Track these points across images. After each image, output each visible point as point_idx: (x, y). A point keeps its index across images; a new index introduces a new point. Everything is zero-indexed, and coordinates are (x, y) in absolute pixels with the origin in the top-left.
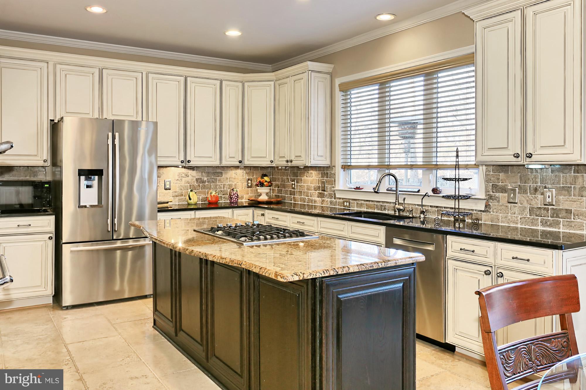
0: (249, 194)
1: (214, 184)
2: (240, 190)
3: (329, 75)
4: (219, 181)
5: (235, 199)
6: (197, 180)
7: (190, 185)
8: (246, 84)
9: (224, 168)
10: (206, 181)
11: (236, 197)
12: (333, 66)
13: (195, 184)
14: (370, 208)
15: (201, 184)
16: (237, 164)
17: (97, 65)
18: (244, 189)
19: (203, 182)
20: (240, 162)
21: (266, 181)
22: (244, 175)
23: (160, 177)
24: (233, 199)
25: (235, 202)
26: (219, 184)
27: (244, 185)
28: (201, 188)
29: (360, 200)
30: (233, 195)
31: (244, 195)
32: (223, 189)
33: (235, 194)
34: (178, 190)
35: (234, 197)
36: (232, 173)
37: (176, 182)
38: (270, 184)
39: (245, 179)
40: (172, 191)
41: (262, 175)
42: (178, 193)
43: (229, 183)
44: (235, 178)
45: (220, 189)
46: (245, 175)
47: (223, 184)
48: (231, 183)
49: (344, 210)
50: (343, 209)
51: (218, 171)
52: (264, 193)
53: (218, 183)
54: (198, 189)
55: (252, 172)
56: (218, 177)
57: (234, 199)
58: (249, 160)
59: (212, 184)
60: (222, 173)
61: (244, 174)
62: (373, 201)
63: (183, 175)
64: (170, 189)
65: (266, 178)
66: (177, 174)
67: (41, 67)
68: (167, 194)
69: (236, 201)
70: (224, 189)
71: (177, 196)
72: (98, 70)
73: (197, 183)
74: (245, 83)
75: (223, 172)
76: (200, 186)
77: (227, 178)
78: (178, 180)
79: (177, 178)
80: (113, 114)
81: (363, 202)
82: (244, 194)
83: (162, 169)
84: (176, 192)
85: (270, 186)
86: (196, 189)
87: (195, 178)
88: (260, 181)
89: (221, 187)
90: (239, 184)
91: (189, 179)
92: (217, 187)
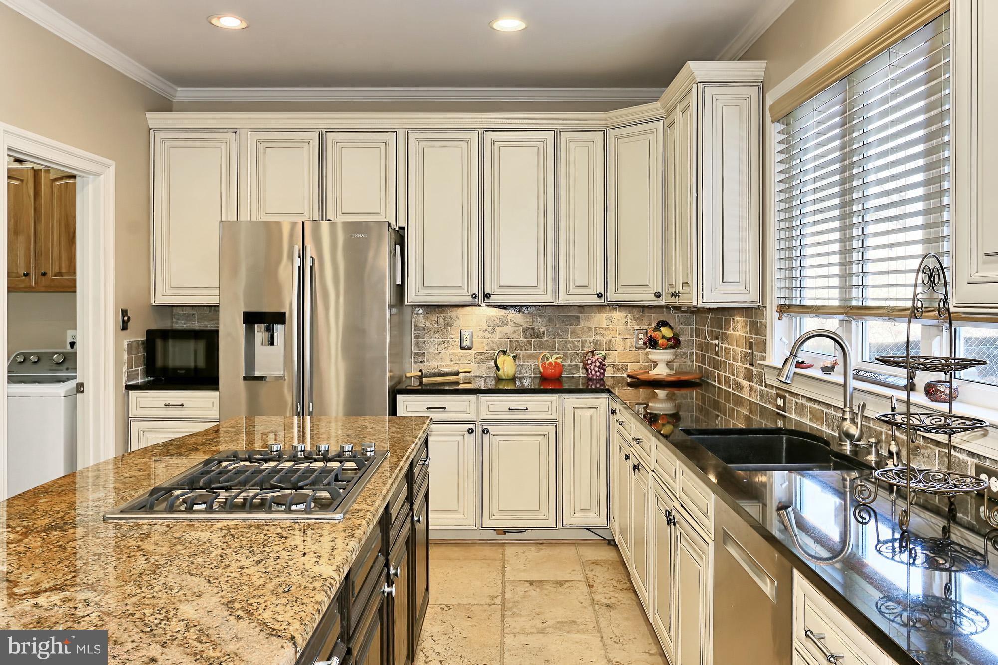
0: (641, 363)
1: (561, 340)
2: (619, 353)
3: (756, 89)
4: (571, 333)
5: (596, 372)
6: (524, 331)
7: (511, 341)
8: (612, 133)
9: (584, 309)
10: (544, 334)
11: (597, 369)
12: (765, 65)
13: (522, 339)
14: (815, 421)
15: (533, 340)
16: (595, 300)
17: (315, 127)
18: (628, 350)
19: (539, 335)
20: (600, 296)
21: (663, 337)
22: (629, 323)
23: (451, 326)
24: (591, 372)
25: (595, 377)
26: (572, 341)
27: (629, 343)
28: (534, 347)
29: (799, 395)
30: (591, 364)
31: (629, 364)
32: (580, 351)
33: (595, 362)
34: (485, 349)
35: (592, 367)
36: (601, 319)
37: (481, 334)
38: (675, 343)
39: (630, 330)
40: (475, 352)
41: (659, 323)
42: (486, 355)
43: (593, 338)
44: (608, 329)
45: (574, 350)
46: (631, 322)
47: (580, 339)
48: (599, 338)
49: (778, 416)
50: (775, 413)
51: (569, 314)
52: (661, 360)
53: (570, 339)
54: (528, 350)
55: (648, 316)
56: (570, 325)
57: (593, 372)
58: (618, 292)
59: (556, 340)
60: (578, 318)
61: (629, 320)
62: (820, 402)
63: (497, 321)
64: (470, 348)
65: (665, 331)
66: (484, 320)
67: (225, 140)
68: (465, 356)
69: (597, 376)
70: (583, 350)
71: (483, 362)
72: (317, 135)
73: (525, 338)
74: (611, 131)
75: (581, 315)
76: (531, 343)
77: (590, 329)
78: (486, 330)
79: (484, 327)
80: (343, 212)
81: (804, 401)
82: (628, 361)
83: (454, 309)
84: (481, 353)
85: (672, 347)
86: (524, 349)
87: (521, 327)
88: (651, 335)
89: (576, 347)
90: (618, 344)
91: (508, 329)
92: (569, 346)
